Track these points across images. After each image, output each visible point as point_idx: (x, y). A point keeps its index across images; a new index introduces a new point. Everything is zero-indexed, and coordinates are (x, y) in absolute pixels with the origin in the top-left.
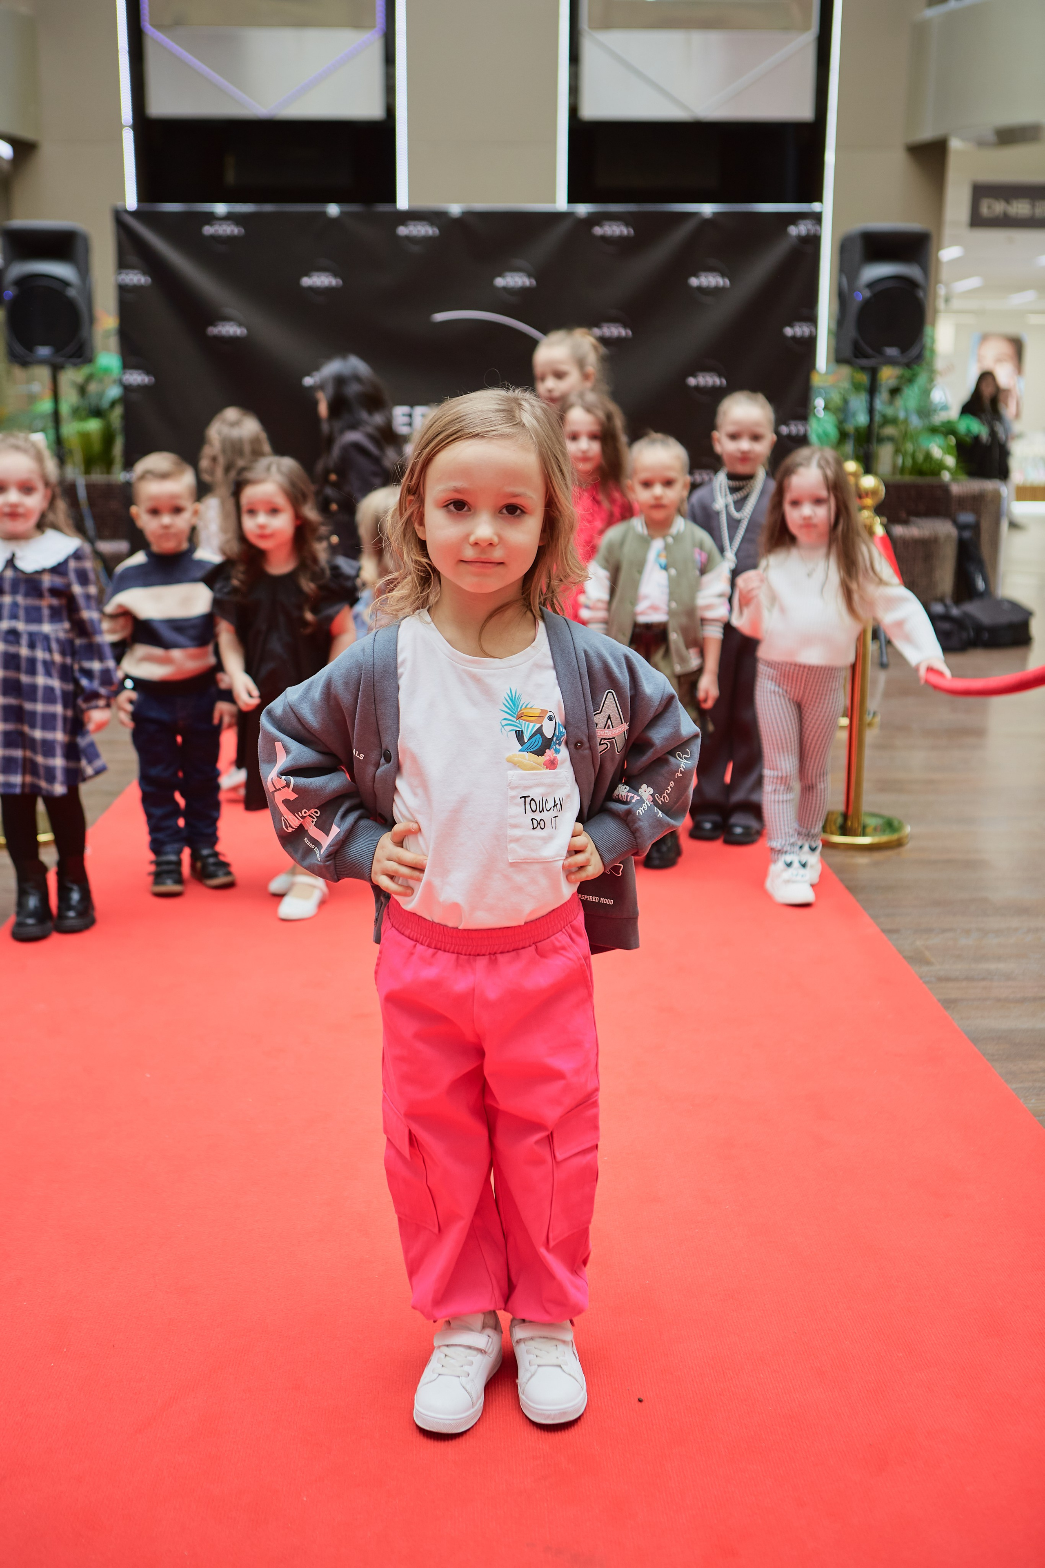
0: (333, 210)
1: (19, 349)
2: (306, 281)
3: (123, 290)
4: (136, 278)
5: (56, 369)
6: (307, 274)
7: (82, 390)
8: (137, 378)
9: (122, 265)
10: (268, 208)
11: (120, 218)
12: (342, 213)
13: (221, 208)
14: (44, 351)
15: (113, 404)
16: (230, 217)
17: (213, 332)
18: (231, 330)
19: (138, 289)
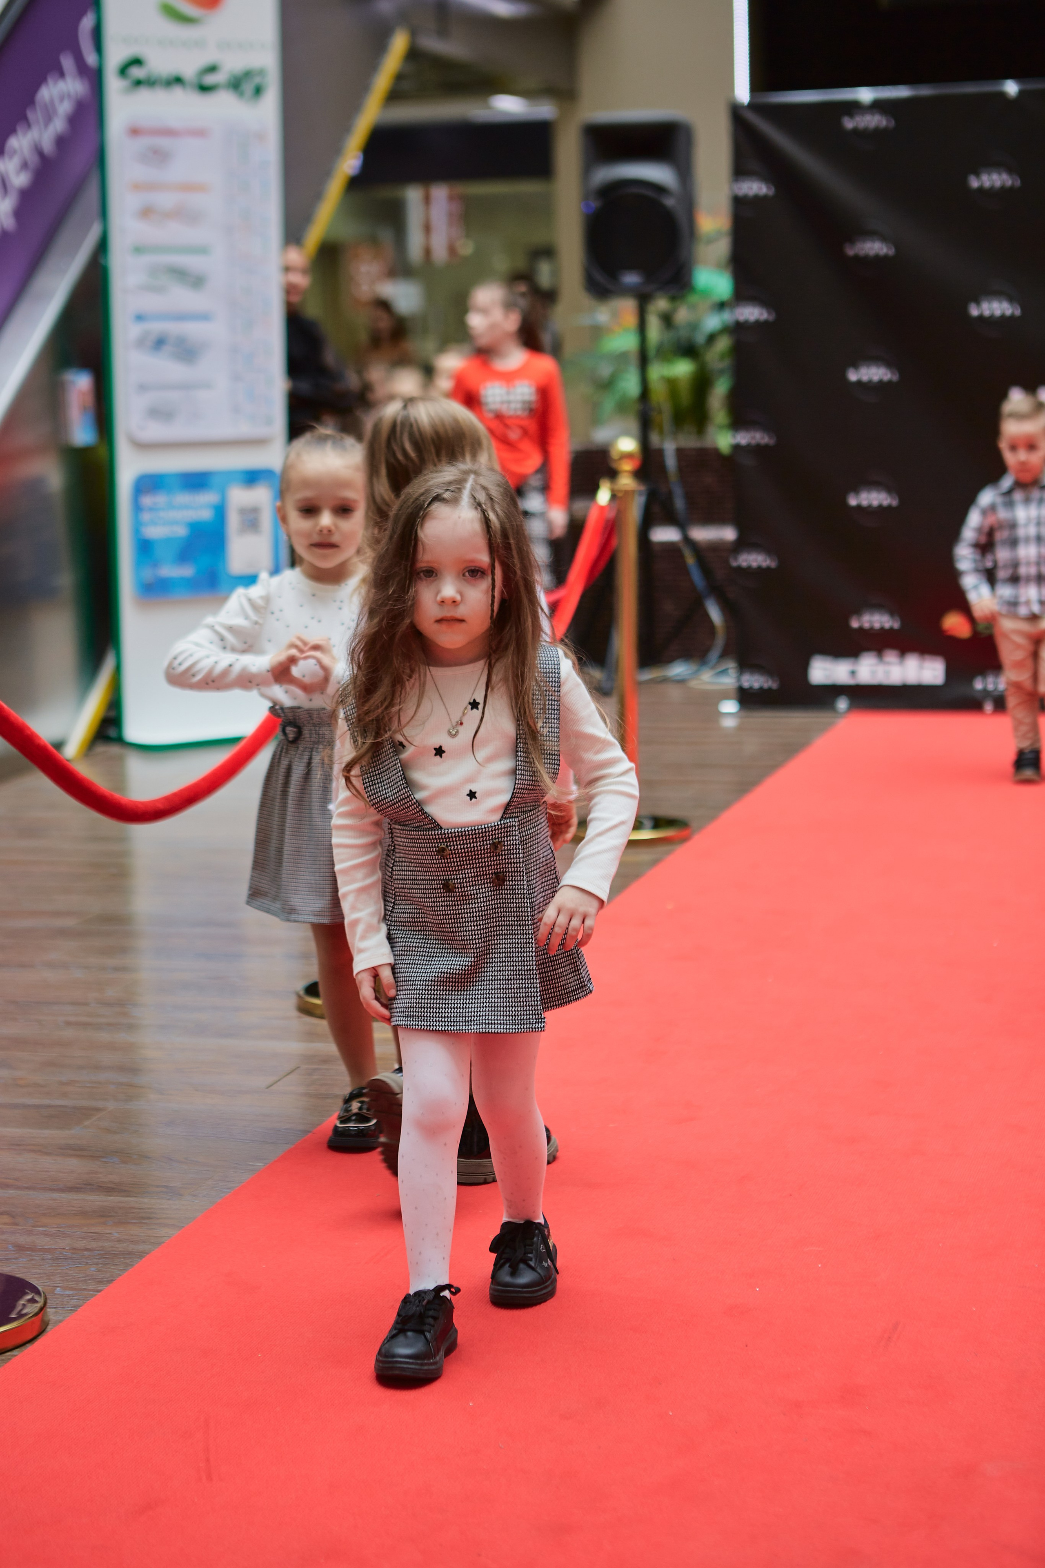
0: (1011, 88)
1: (599, 277)
2: (974, 183)
3: (739, 203)
4: (755, 188)
5: (643, 300)
6: (976, 173)
7: (667, 320)
8: (752, 313)
9: (740, 171)
10: (925, 91)
11: (736, 112)
12: (1021, 93)
13: (865, 95)
14: (631, 279)
15: (712, 338)
16: (878, 106)
17: (851, 251)
18: (874, 248)
19: (757, 200)
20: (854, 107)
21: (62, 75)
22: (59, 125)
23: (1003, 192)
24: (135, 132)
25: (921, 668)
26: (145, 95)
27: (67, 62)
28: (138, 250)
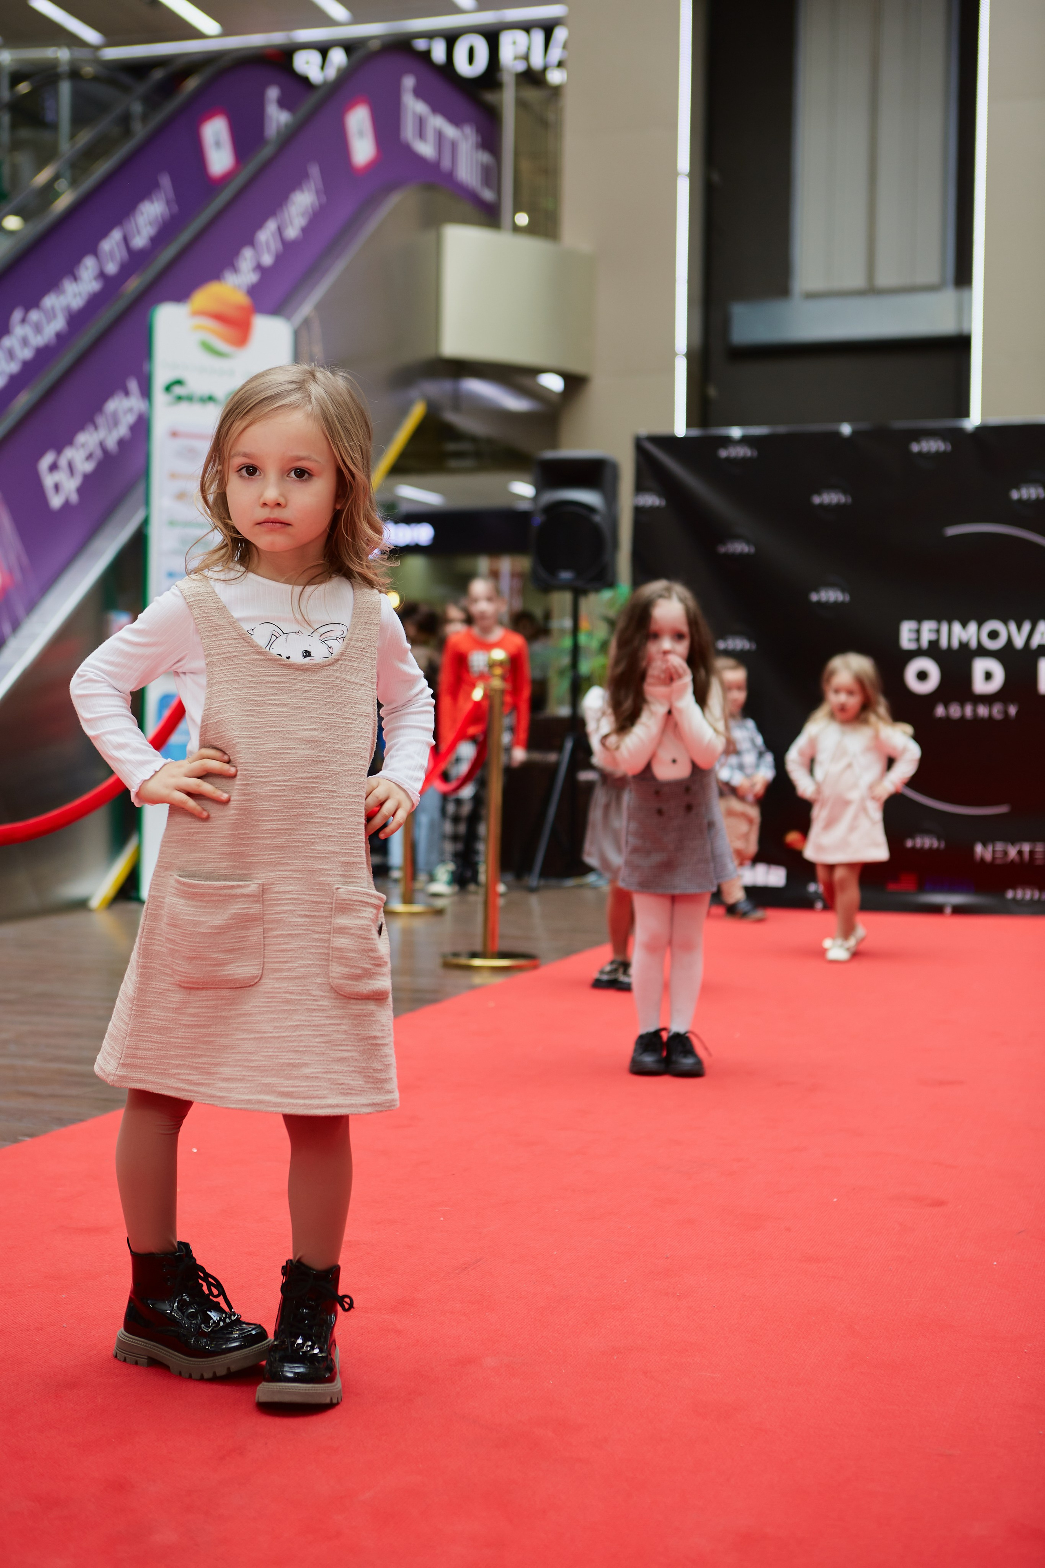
0: (846, 428)
1: (543, 574)
2: (817, 500)
3: (639, 512)
4: (651, 500)
5: (577, 595)
6: (819, 492)
9: (640, 488)
10: (781, 430)
11: (640, 443)
12: (855, 433)
13: (736, 432)
14: (566, 575)
16: (745, 440)
17: (722, 549)
18: (740, 547)
19: (652, 510)
20: (727, 441)
21: (127, 393)
22: (123, 430)
23: (838, 507)
24: (174, 434)
25: (768, 873)
26: (184, 408)
27: (133, 385)
28: (172, 523)
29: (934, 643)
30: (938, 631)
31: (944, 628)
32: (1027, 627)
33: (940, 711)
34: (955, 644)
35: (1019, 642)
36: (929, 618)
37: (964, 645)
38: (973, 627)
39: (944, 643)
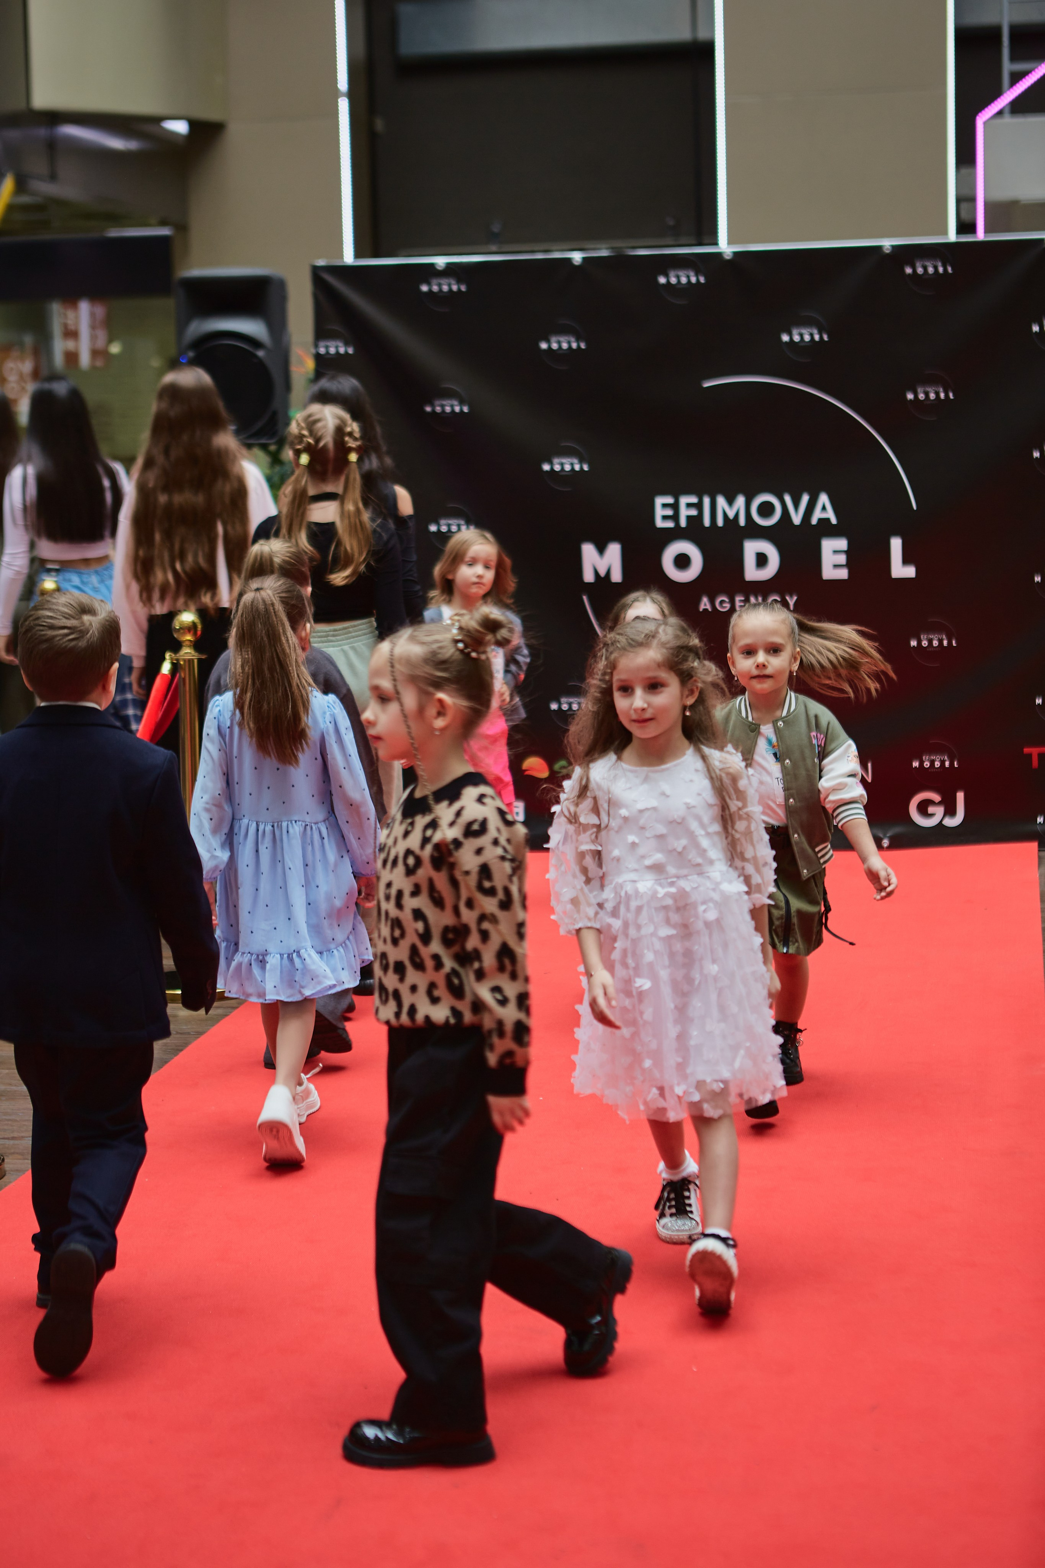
0: (577, 256)
2: (544, 346)
3: (320, 360)
4: (336, 347)
6: (545, 336)
9: (321, 333)
11: (317, 274)
12: (585, 260)
13: (440, 261)
16: (451, 271)
17: (428, 409)
18: (452, 406)
19: (339, 360)
20: (429, 272)
23: (570, 355)
29: (695, 521)
30: (699, 506)
31: (707, 501)
32: (805, 498)
33: (705, 604)
34: (720, 522)
35: (797, 519)
36: (688, 492)
37: (731, 523)
38: (740, 501)
39: (707, 522)
